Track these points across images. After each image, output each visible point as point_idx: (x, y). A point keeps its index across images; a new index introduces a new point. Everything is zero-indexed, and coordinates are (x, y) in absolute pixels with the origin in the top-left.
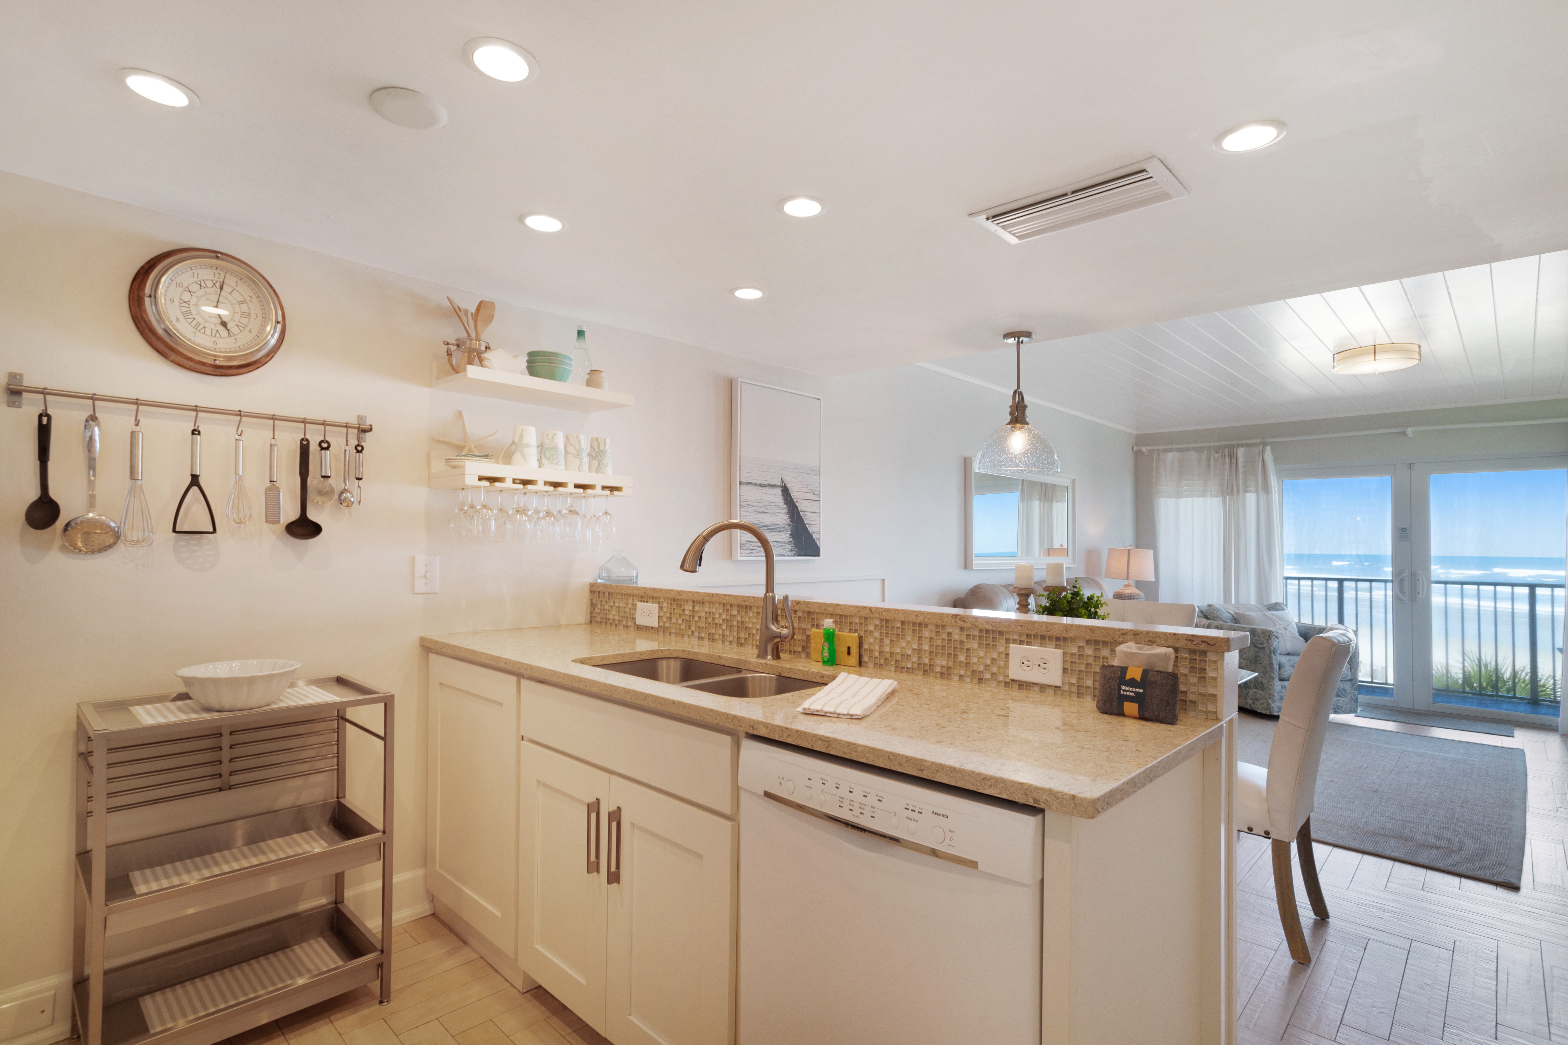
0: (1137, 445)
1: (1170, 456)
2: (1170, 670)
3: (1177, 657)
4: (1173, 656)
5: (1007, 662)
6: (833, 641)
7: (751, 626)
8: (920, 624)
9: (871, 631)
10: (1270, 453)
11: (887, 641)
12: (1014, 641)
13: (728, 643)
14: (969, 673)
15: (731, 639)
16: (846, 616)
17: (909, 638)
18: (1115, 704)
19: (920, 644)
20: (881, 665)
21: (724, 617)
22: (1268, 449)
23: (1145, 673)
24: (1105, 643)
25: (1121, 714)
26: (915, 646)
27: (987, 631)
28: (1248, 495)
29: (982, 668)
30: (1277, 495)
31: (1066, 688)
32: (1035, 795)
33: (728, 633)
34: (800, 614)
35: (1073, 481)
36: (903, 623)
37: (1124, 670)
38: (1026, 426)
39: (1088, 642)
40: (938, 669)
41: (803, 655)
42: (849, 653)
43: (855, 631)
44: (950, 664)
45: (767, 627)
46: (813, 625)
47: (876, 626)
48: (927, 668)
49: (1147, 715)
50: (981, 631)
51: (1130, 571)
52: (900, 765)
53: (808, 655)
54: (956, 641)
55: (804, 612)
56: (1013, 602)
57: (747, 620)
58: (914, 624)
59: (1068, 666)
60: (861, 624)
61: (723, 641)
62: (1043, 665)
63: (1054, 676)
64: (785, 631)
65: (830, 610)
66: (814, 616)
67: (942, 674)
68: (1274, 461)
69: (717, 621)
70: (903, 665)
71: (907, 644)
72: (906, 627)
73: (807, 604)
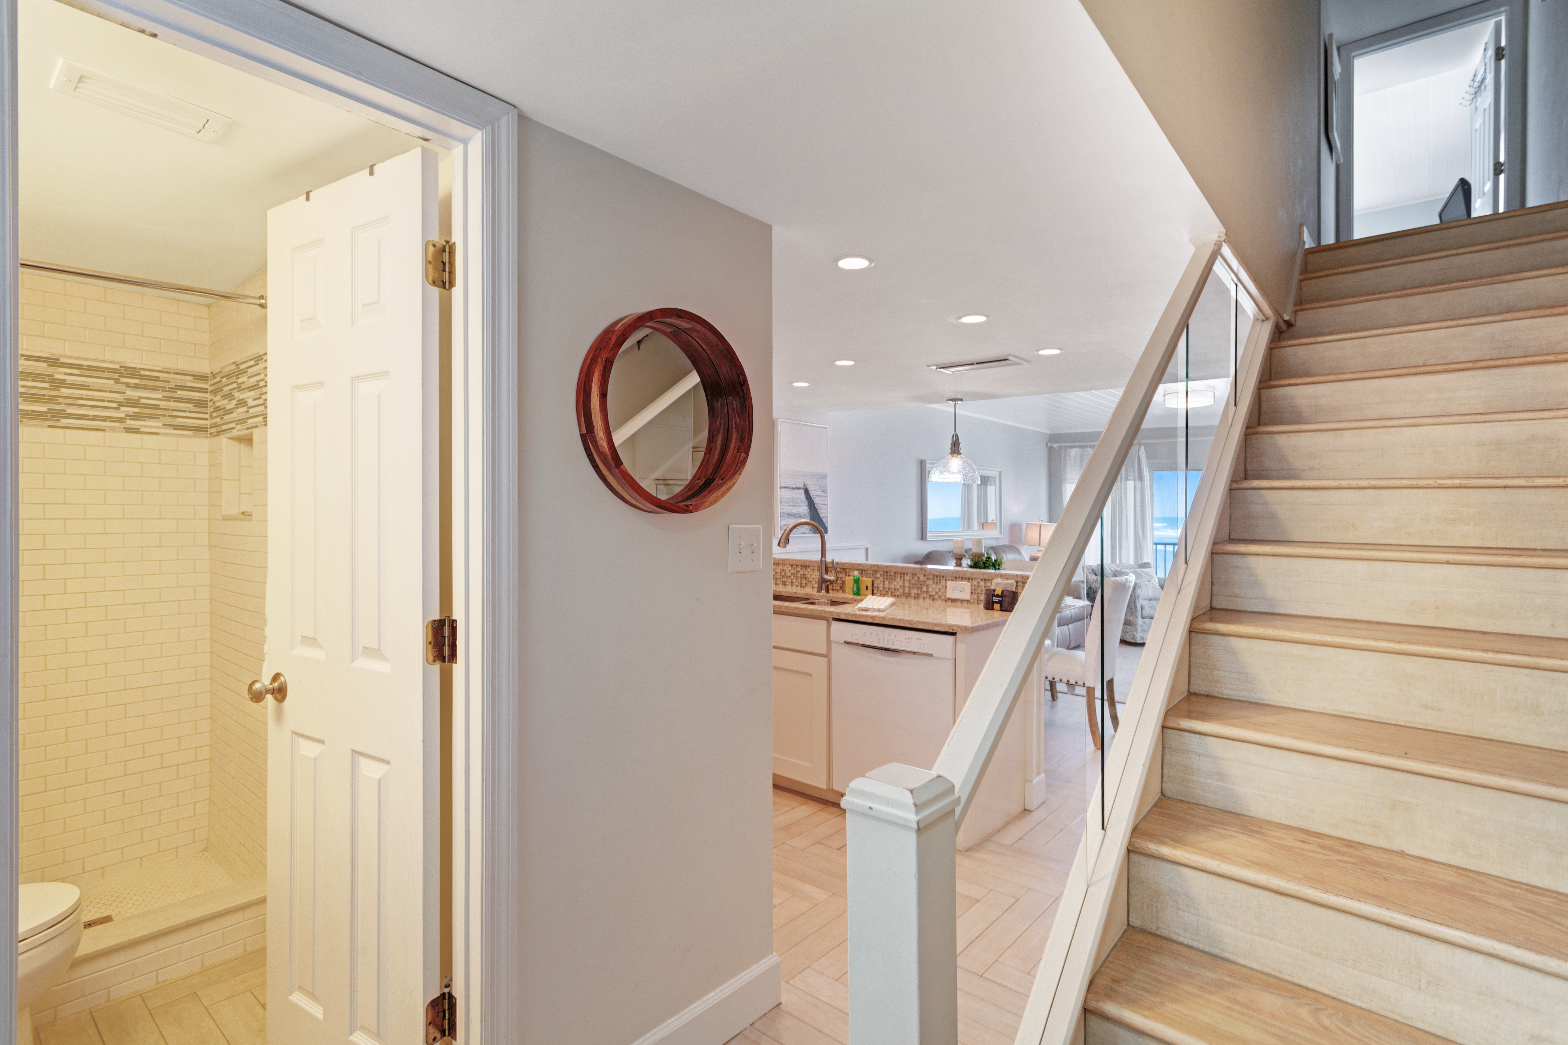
0: (1050, 442)
1: (1074, 451)
2: (1014, 590)
3: (1017, 585)
4: (1015, 584)
5: (946, 590)
6: (859, 583)
7: (809, 576)
8: (904, 574)
9: (878, 578)
10: (1144, 451)
11: (887, 582)
12: (949, 580)
13: (794, 586)
14: (928, 596)
15: (797, 584)
16: (865, 570)
17: (898, 580)
18: (991, 605)
19: (904, 583)
20: (884, 594)
21: (792, 572)
22: (1142, 448)
23: (1003, 591)
24: (989, 580)
25: (993, 609)
26: (901, 584)
27: (937, 576)
28: (1128, 482)
29: (934, 593)
30: (1148, 482)
31: (972, 601)
32: (953, 628)
33: (795, 580)
34: (838, 569)
35: (1000, 473)
36: (895, 573)
37: (994, 591)
38: (960, 456)
39: (982, 580)
40: (913, 595)
41: (841, 591)
42: (867, 589)
43: (870, 577)
44: (919, 592)
45: (822, 577)
46: (846, 575)
47: (881, 575)
48: (908, 595)
49: (1003, 609)
50: (934, 576)
51: (1041, 540)
52: (904, 623)
53: (844, 591)
54: (921, 581)
55: (841, 568)
56: (953, 562)
57: (807, 573)
58: (901, 573)
59: (973, 591)
60: (873, 574)
61: (792, 585)
62: (962, 590)
63: (967, 596)
64: (832, 578)
65: (856, 567)
66: (847, 570)
67: (915, 597)
68: (1147, 457)
69: (788, 574)
70: (895, 594)
71: (898, 583)
72: (897, 575)
73: (843, 564)
